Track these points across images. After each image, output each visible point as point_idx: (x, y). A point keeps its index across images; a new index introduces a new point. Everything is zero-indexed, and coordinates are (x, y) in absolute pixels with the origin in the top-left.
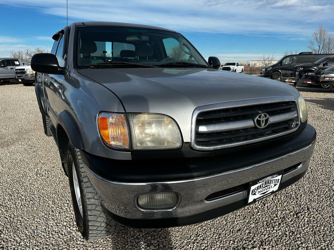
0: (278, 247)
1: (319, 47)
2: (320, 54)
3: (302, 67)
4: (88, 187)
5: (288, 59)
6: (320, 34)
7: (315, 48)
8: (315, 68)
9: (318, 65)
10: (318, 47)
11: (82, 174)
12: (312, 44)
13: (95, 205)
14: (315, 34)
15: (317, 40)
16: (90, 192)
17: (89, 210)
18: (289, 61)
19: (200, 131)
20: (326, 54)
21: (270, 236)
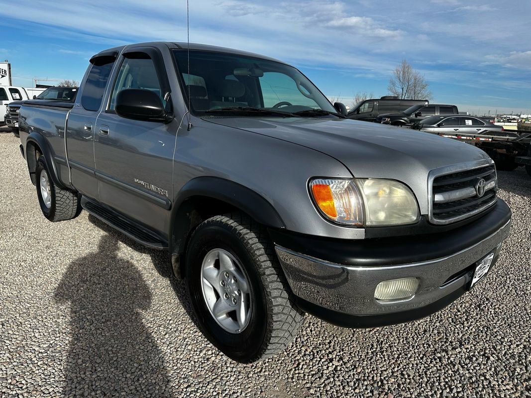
0: (480, 345)
1: (403, 89)
2: (404, 100)
3: (388, 117)
4: (272, 282)
5: (367, 104)
6: (404, 73)
7: (398, 91)
8: (406, 119)
9: (408, 115)
10: (401, 90)
11: (262, 264)
12: (394, 84)
13: (281, 305)
14: (397, 70)
15: (399, 79)
16: (276, 289)
17: (274, 314)
18: (368, 108)
19: (437, 201)
20: (412, 100)
21: (464, 334)
